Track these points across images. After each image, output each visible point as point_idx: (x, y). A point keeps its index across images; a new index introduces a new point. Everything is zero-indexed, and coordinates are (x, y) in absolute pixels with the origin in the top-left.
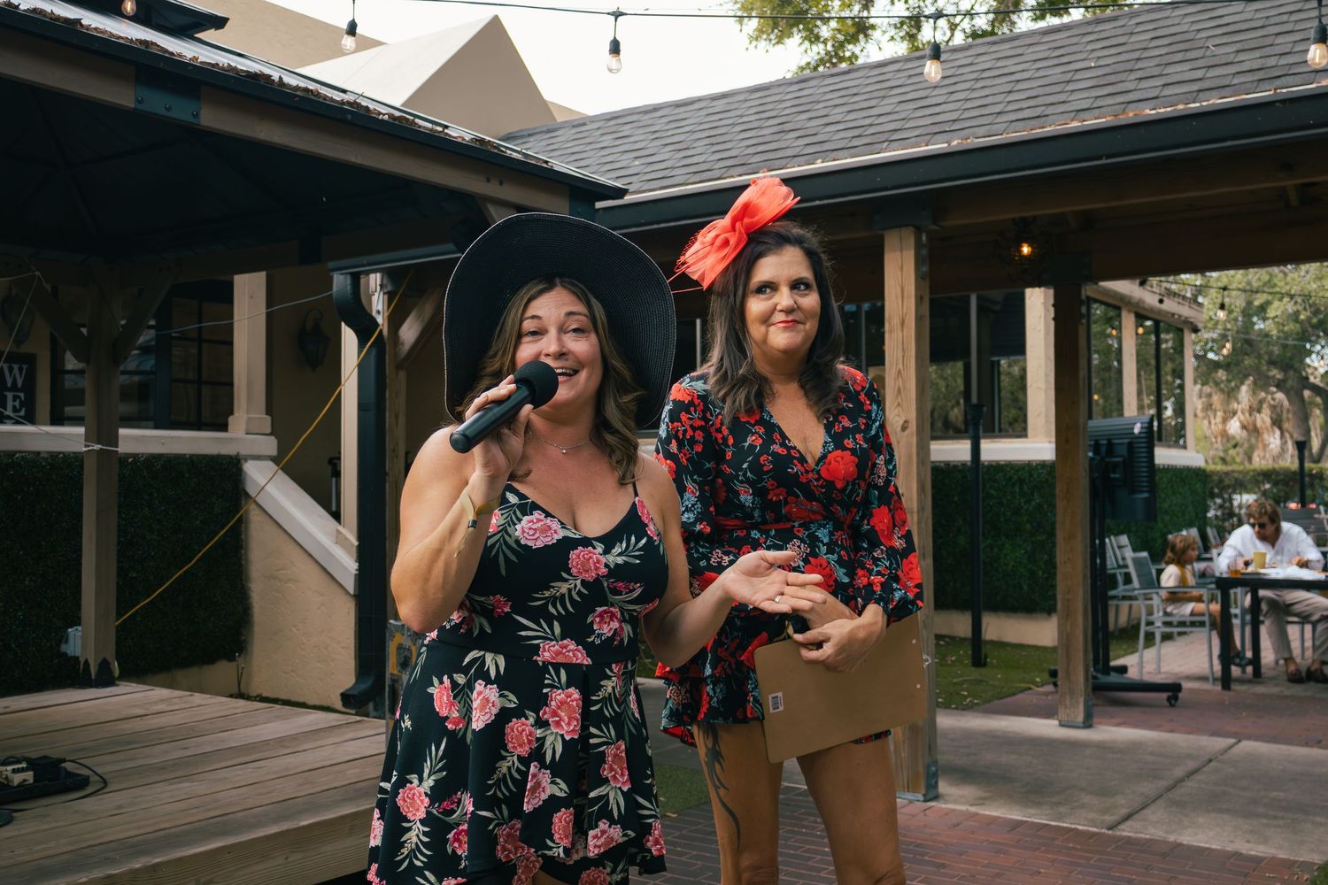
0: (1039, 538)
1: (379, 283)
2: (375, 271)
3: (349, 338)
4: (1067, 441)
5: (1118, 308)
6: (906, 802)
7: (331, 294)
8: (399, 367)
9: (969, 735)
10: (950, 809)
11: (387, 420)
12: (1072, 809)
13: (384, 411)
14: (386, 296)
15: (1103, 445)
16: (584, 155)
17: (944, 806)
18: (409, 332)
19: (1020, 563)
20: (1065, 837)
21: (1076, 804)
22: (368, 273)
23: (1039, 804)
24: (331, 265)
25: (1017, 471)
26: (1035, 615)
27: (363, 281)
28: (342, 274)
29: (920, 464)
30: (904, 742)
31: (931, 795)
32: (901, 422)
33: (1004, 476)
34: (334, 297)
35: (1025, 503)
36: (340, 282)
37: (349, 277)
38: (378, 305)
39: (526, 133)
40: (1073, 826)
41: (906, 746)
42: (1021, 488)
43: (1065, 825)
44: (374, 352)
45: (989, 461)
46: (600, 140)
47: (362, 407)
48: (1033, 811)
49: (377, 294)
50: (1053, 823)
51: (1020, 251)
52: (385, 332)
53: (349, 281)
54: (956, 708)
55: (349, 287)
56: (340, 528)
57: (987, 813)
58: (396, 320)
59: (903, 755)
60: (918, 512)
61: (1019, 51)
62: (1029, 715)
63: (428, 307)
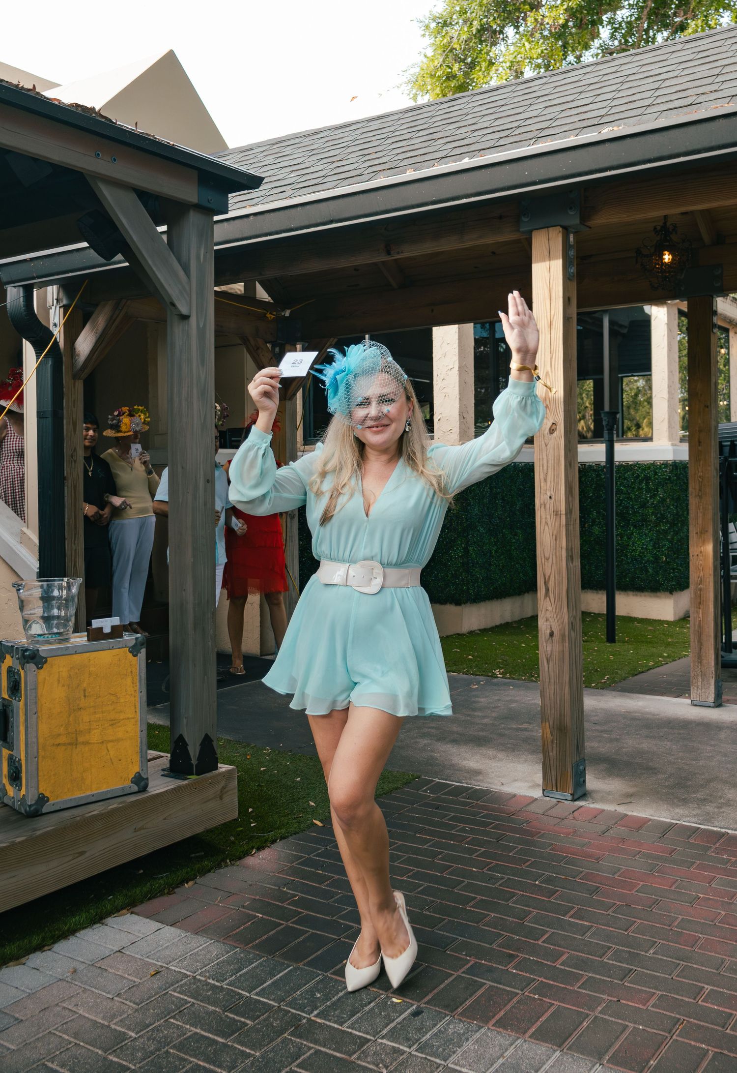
0: (663, 528)
1: (55, 297)
3: (28, 349)
4: (700, 442)
5: (726, 331)
6: (555, 800)
8: (76, 377)
9: (610, 717)
10: (598, 809)
11: (65, 427)
12: (718, 808)
13: (62, 419)
14: (62, 310)
15: (726, 446)
17: (592, 806)
18: (85, 344)
19: (646, 549)
20: (717, 845)
21: (722, 800)
22: (41, 285)
23: (684, 802)
25: (644, 470)
26: (658, 594)
28: (15, 286)
29: (568, 465)
30: (552, 742)
31: (579, 794)
32: (549, 424)
33: (633, 474)
34: (9, 308)
35: (651, 497)
36: (14, 294)
37: (21, 289)
38: (55, 319)
40: (723, 830)
41: (554, 746)
42: (647, 484)
43: (715, 829)
44: (50, 361)
45: (620, 462)
47: (40, 415)
48: (680, 811)
49: (53, 308)
50: (702, 827)
51: (663, 259)
52: (62, 344)
53: (21, 292)
54: (596, 688)
55: (22, 299)
56: (25, 529)
57: (635, 814)
58: (72, 332)
59: (551, 754)
60: (566, 514)
61: (664, 57)
62: (662, 694)
63: (101, 320)
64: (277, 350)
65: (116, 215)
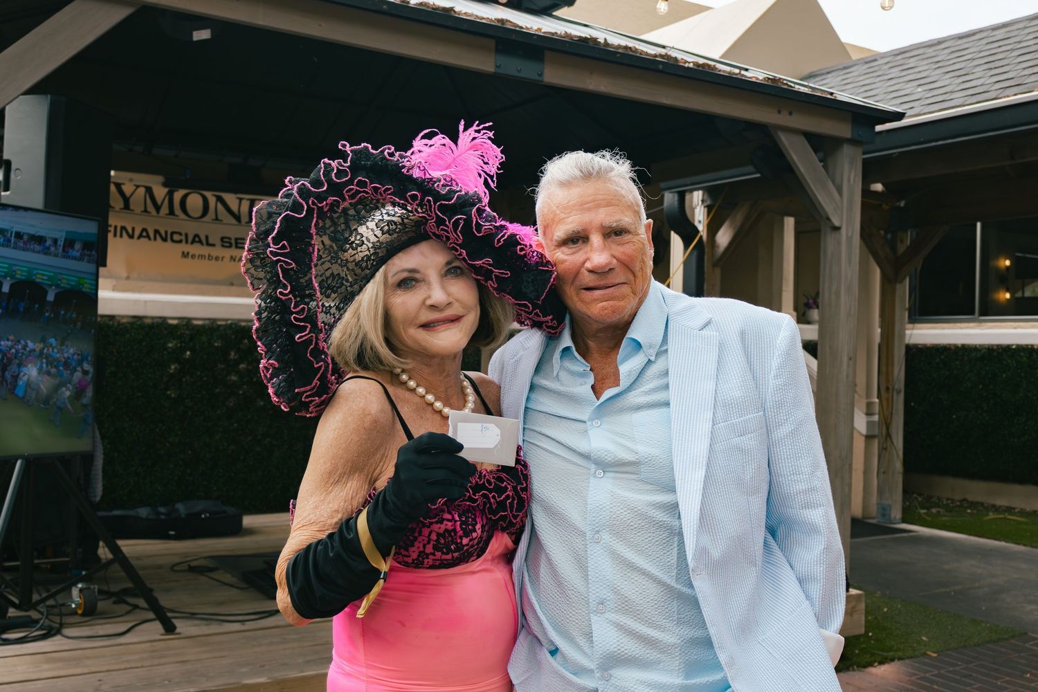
1: (700, 198)
2: (697, 189)
3: (676, 242)
7: (663, 209)
8: (715, 265)
14: (706, 209)
16: (873, 86)
18: (724, 238)
22: (691, 191)
24: (662, 185)
27: (688, 197)
28: (671, 192)
34: (665, 209)
36: (669, 199)
37: (676, 195)
38: (700, 217)
39: (824, 71)
44: (695, 253)
46: (888, 72)
49: (699, 208)
52: (705, 238)
53: (676, 197)
55: (676, 203)
58: (713, 228)
63: (739, 217)
64: (889, 236)
65: (789, 153)
